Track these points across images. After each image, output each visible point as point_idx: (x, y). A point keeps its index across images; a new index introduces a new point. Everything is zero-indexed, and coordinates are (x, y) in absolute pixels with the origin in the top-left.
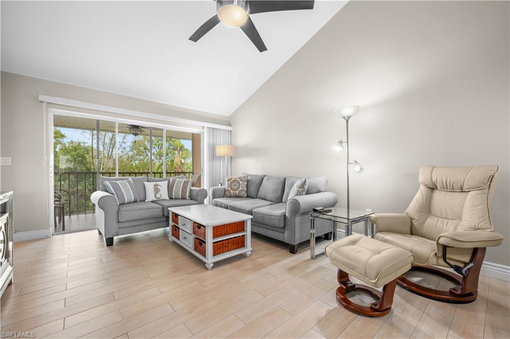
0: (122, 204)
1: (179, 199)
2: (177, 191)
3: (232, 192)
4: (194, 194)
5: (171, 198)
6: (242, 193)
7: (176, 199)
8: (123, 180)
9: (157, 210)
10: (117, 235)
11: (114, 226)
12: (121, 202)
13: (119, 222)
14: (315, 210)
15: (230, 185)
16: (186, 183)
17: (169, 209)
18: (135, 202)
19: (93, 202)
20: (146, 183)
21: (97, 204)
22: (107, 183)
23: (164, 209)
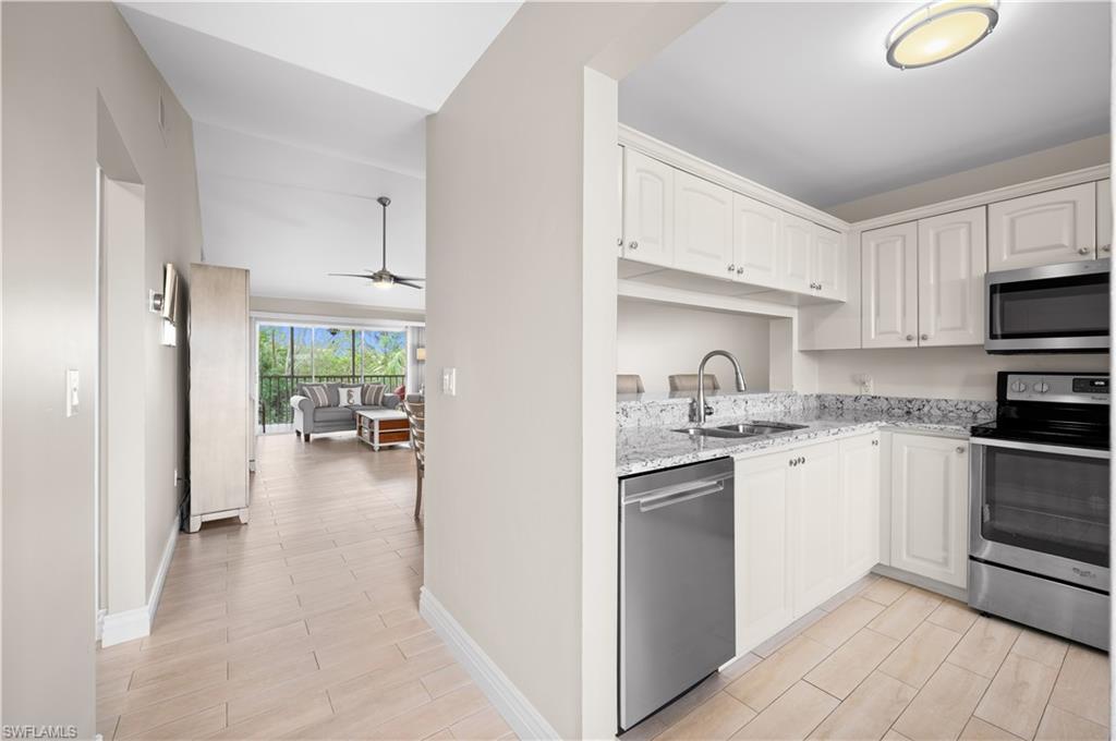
0: (318, 407)
1: (371, 404)
2: (370, 397)
4: (387, 400)
5: (364, 404)
7: (368, 404)
8: (319, 386)
9: (348, 415)
10: (313, 432)
11: (311, 425)
12: (317, 405)
13: (314, 422)
16: (379, 389)
17: (357, 412)
18: (329, 406)
19: (293, 406)
20: (341, 390)
21: (296, 407)
22: (305, 388)
23: (354, 413)
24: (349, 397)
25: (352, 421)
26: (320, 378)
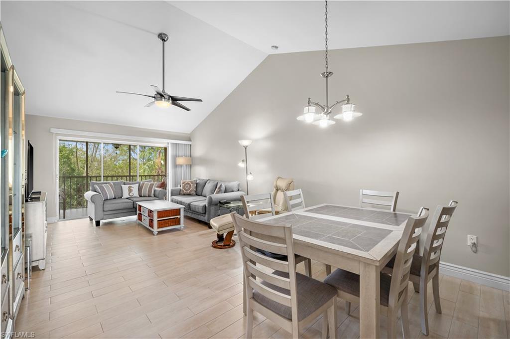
0: (106, 200)
1: (146, 196)
2: (145, 191)
3: (185, 191)
4: (157, 193)
5: (141, 196)
6: (192, 192)
7: (144, 196)
8: (106, 183)
9: (131, 205)
10: (103, 219)
11: (101, 213)
12: (105, 198)
13: (104, 211)
14: (220, 202)
15: (184, 187)
16: (152, 186)
17: (137, 203)
18: (115, 198)
19: (86, 199)
20: (123, 186)
21: (89, 200)
22: (96, 186)
23: (134, 203)
24: (130, 191)
25: (134, 209)
26: (106, 177)
